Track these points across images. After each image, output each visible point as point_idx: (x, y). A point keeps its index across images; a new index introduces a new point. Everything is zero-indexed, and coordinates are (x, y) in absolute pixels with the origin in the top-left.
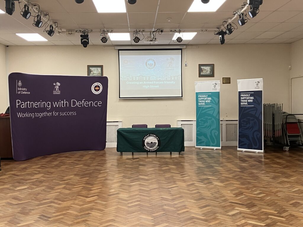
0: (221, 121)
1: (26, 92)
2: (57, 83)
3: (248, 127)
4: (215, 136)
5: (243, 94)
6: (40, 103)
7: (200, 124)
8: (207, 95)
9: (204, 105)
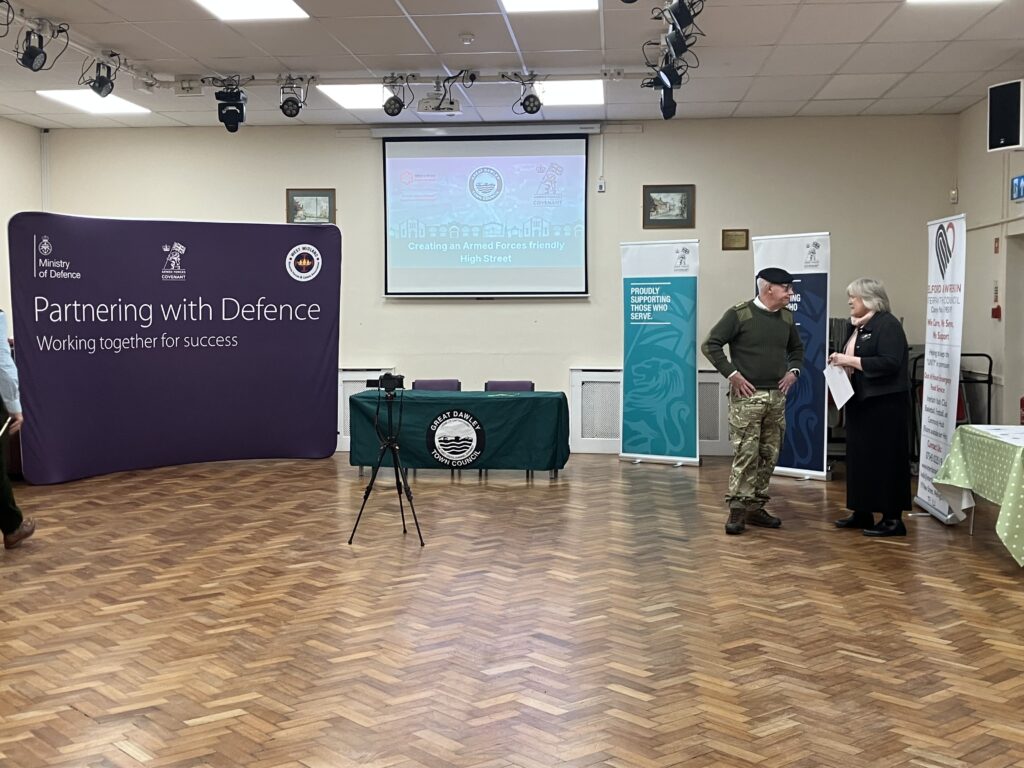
0: (700, 371)
1: (67, 271)
2: (176, 245)
4: (680, 421)
6: (116, 309)
7: (635, 381)
8: (657, 286)
9: (647, 321)
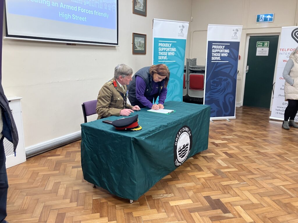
3: (220, 89)
5: (216, 45)
8: (171, 43)
9: (165, 60)
